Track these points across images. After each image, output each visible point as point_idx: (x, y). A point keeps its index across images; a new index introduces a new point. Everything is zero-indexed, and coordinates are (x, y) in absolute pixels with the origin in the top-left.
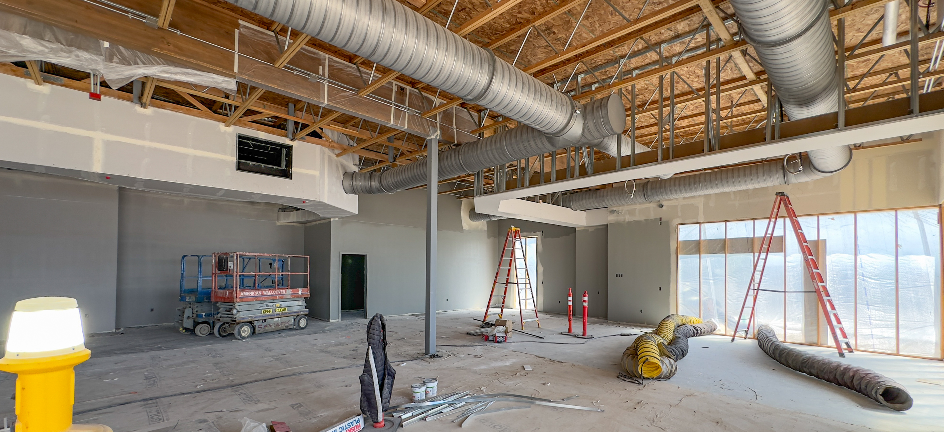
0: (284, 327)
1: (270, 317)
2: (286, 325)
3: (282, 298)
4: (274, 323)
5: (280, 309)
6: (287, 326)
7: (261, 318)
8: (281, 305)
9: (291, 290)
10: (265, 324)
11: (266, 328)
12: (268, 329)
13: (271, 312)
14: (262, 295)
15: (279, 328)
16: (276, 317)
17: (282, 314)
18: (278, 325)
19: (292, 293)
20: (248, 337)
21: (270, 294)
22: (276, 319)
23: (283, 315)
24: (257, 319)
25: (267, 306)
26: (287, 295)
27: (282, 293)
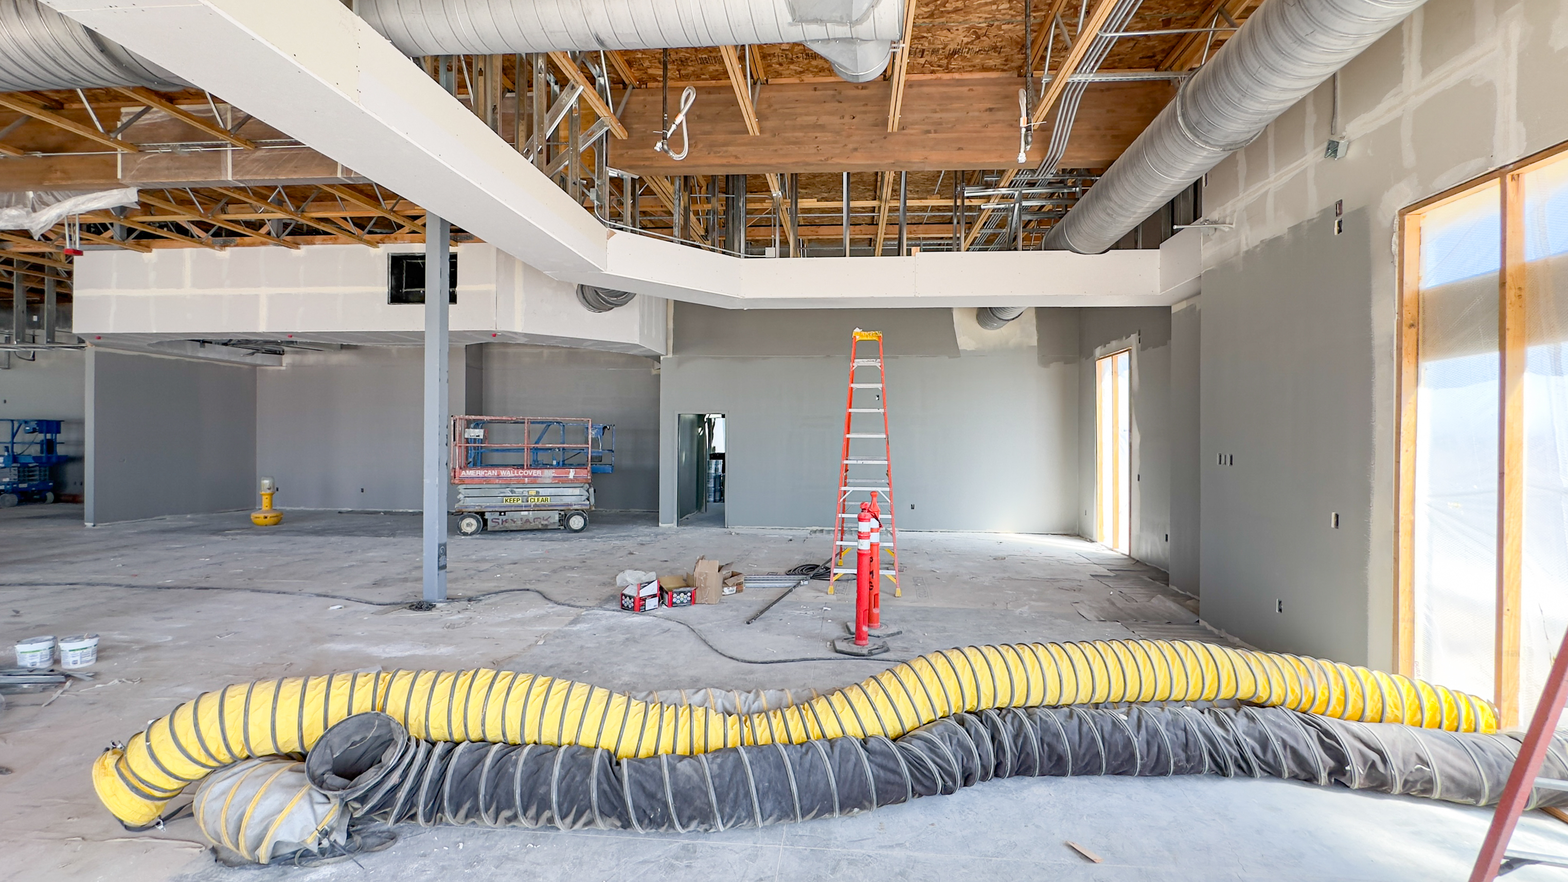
0: (540, 526)
1: (513, 509)
2: (546, 522)
3: (534, 481)
4: (521, 519)
5: (536, 498)
6: (546, 525)
7: (497, 509)
8: (538, 492)
9: (554, 471)
10: (504, 518)
11: (507, 525)
12: (510, 526)
13: (520, 502)
14: (498, 477)
15: (528, 527)
16: (524, 509)
17: (535, 505)
18: (527, 521)
19: (553, 475)
20: (472, 534)
21: (513, 475)
22: (526, 513)
23: (538, 508)
24: (491, 510)
25: (512, 492)
26: (545, 478)
27: (534, 475)
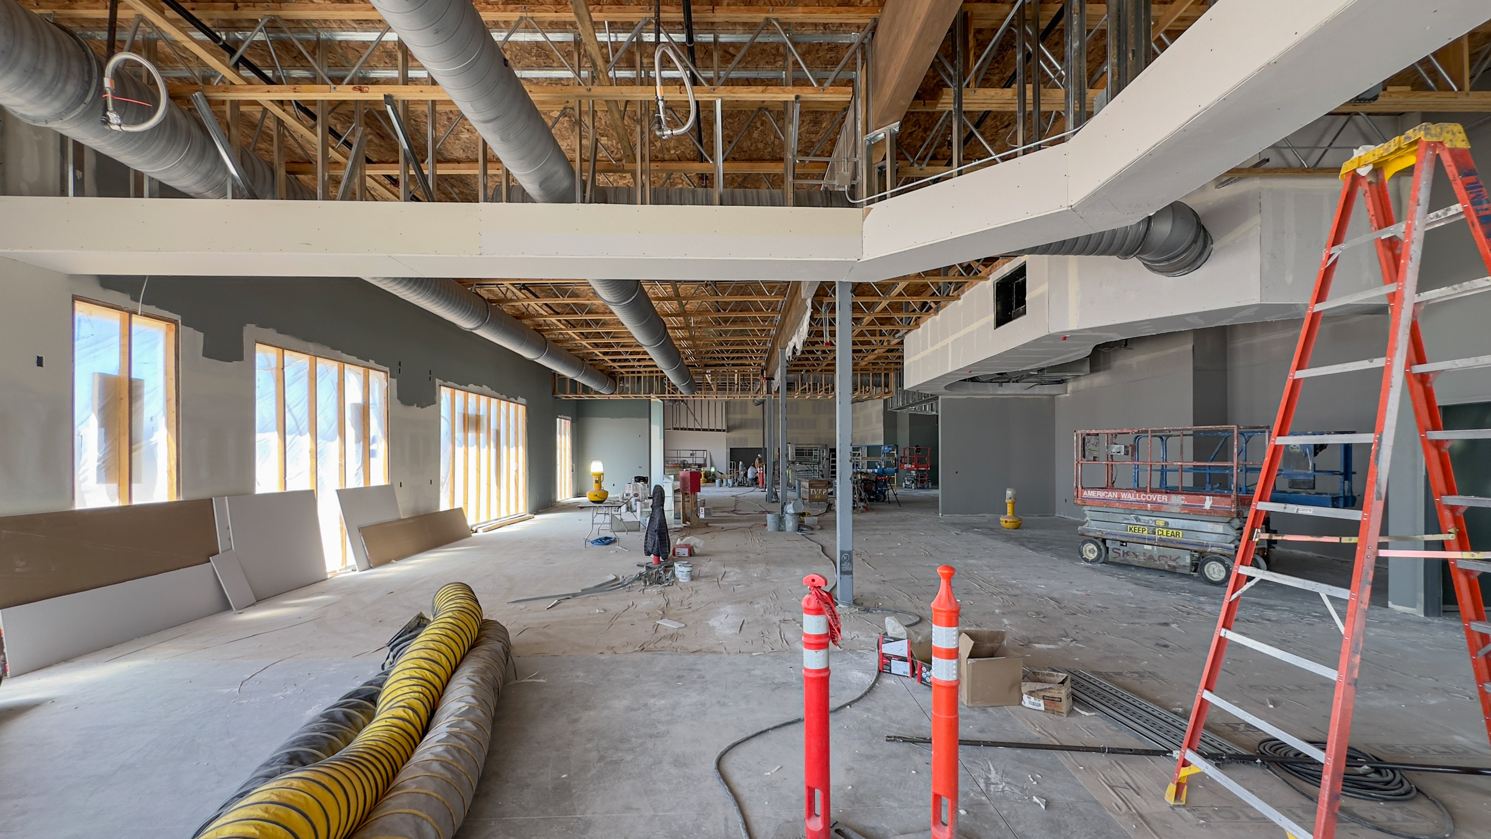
0: (1167, 567)
1: (1135, 540)
2: (1173, 564)
3: (1158, 510)
4: (1144, 554)
5: (1165, 531)
6: (1174, 567)
7: (1118, 538)
8: (1167, 523)
9: (1183, 497)
10: (1126, 549)
11: (1128, 558)
12: (1130, 559)
13: (1146, 532)
14: (1119, 500)
15: (1152, 565)
16: (1147, 542)
17: (1161, 540)
18: (1151, 558)
19: (1183, 502)
20: (1092, 561)
21: (1135, 499)
22: (1150, 547)
23: (1164, 543)
24: (1111, 537)
25: (1137, 519)
26: (1172, 505)
27: (1159, 501)
